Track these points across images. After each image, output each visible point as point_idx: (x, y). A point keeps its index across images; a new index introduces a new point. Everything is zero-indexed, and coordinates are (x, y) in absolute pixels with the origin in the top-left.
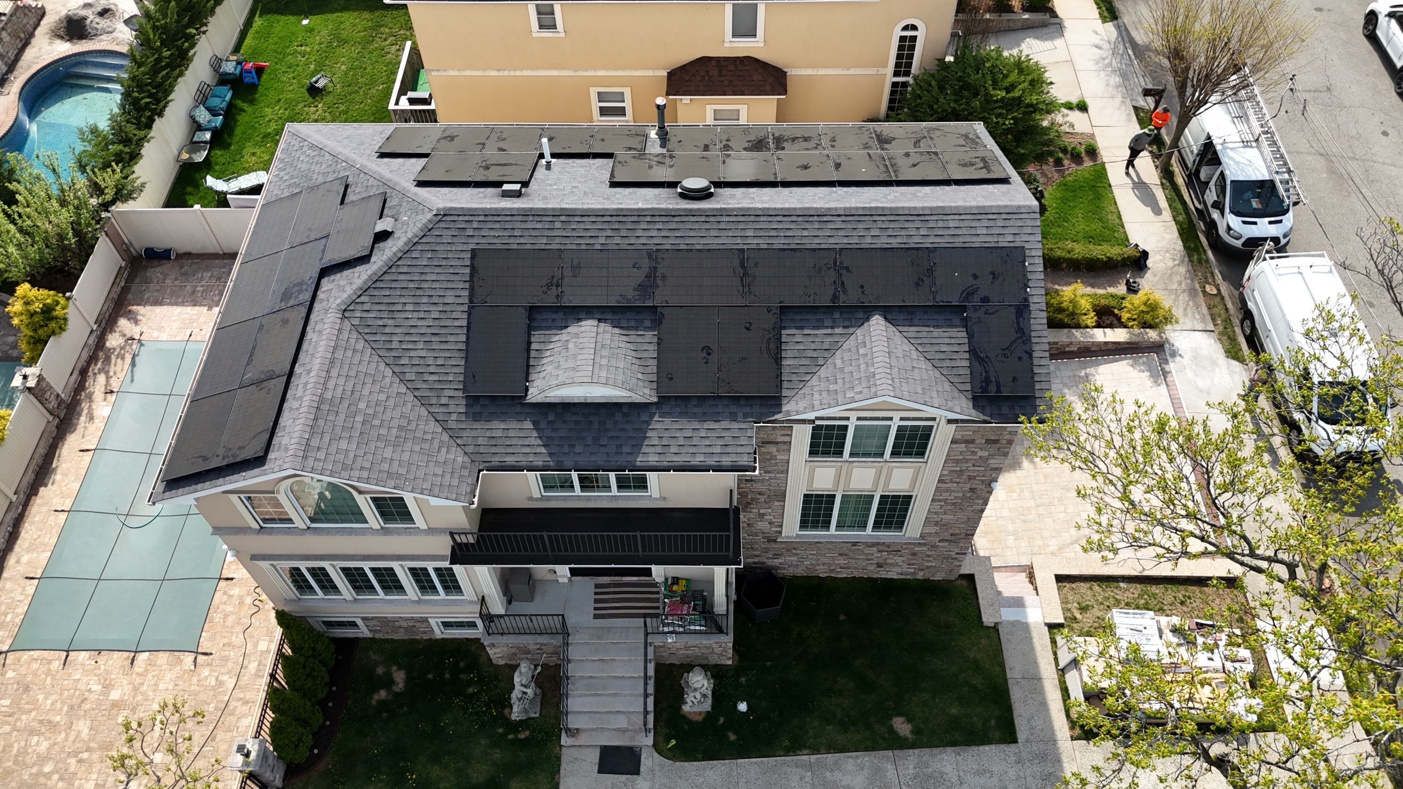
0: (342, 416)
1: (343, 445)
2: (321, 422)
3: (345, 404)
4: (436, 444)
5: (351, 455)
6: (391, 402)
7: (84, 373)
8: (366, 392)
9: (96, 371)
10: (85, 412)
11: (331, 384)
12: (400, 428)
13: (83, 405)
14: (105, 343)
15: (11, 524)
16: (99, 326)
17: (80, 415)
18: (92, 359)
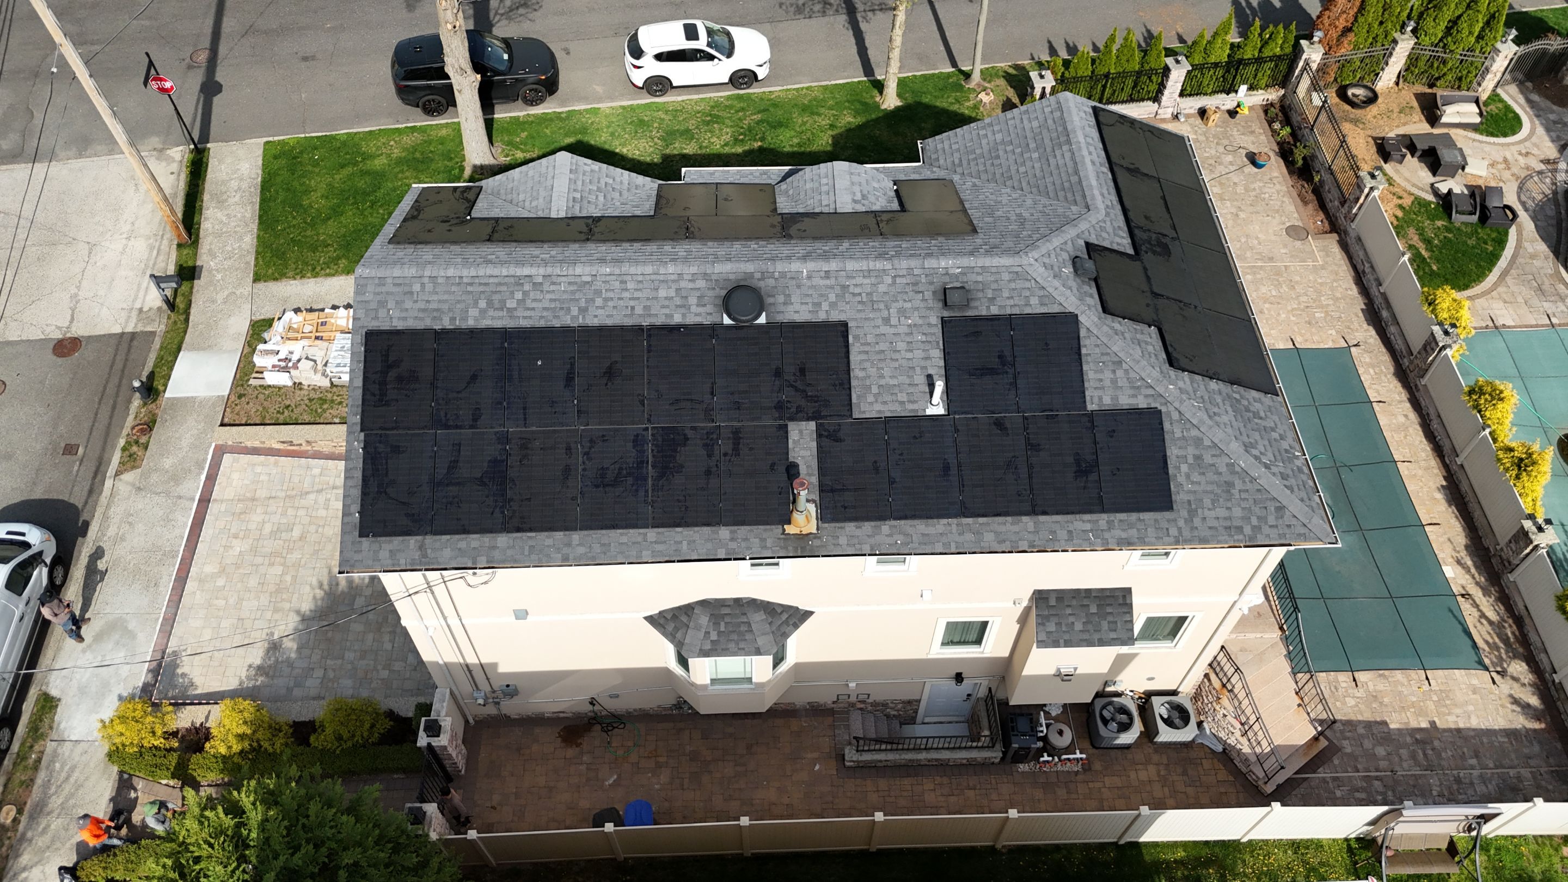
0: (1047, 141)
1: (1035, 124)
2: (1060, 129)
3: (1049, 150)
4: (965, 163)
5: (1026, 122)
6: (1013, 168)
7: (1519, 621)
8: (1037, 165)
9: (1506, 625)
10: (1473, 570)
11: (1068, 155)
12: (998, 157)
13: (1483, 579)
14: (1528, 664)
15: (1441, 443)
16: (1554, 681)
17: (1476, 567)
18: (1524, 640)
